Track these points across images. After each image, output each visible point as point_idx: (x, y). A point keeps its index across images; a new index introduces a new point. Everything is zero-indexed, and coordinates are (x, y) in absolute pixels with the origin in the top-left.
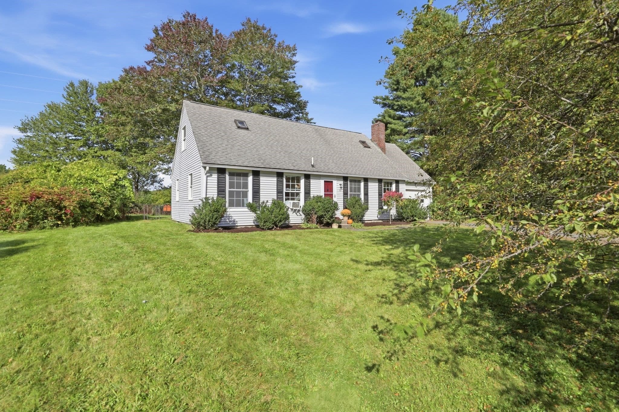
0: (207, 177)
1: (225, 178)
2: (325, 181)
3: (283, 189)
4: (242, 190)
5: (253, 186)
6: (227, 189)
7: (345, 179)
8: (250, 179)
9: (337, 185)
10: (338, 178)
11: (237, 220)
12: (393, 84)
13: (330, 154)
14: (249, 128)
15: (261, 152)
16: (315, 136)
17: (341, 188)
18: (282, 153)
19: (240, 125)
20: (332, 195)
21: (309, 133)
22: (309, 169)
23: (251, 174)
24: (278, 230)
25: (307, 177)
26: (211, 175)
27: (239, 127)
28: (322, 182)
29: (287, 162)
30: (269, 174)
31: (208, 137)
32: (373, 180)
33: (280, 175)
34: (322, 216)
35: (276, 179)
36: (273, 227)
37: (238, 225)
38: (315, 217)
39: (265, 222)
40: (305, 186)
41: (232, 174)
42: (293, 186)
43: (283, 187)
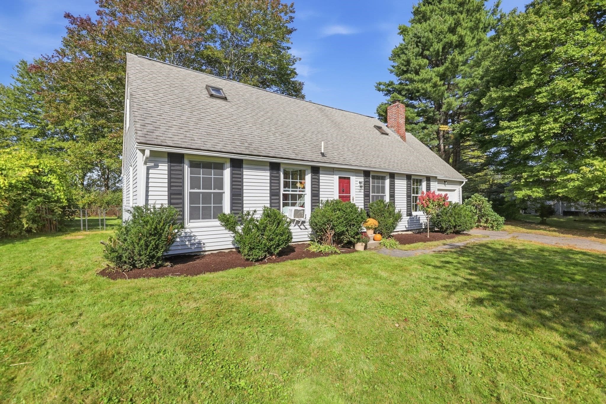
0: (148, 169)
1: (183, 170)
2: (340, 178)
3: (279, 189)
4: (212, 191)
5: (232, 185)
6: (187, 190)
7: (366, 174)
8: (227, 173)
9: (356, 182)
10: (356, 172)
11: (204, 241)
12: (403, 65)
13: (343, 140)
14: (228, 98)
15: (245, 132)
16: (320, 116)
17: (361, 187)
18: (277, 135)
19: (213, 93)
20: (349, 197)
21: (312, 113)
22: (319, 159)
23: (228, 164)
24: (274, 262)
25: (316, 170)
26: (156, 166)
27: (212, 96)
28: (335, 179)
29: (285, 147)
30: (257, 165)
31: (158, 104)
32: (401, 175)
33: (274, 167)
34: (343, 233)
35: (269, 174)
36: (265, 257)
37: (207, 249)
38: (330, 234)
39: (251, 249)
40: (312, 185)
41: (194, 165)
42: (294, 185)
43: (279, 186)
